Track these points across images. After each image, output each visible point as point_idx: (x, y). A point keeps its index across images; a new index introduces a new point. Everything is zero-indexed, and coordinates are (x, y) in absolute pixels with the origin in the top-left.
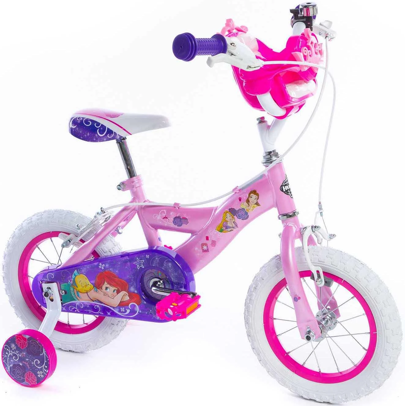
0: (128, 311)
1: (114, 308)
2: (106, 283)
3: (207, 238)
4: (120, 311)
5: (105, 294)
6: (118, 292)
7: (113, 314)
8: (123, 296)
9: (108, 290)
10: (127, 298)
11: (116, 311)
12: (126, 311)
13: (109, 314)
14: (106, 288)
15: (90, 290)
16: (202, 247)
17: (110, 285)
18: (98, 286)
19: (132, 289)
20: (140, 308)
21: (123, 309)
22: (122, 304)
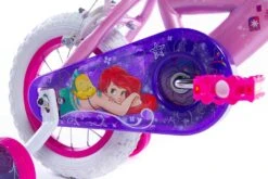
0: (140, 121)
1: (121, 117)
2: (112, 83)
3: (259, 8)
4: (129, 122)
5: (111, 99)
6: (127, 94)
7: (121, 127)
8: (134, 99)
9: (115, 93)
10: (139, 102)
11: (124, 122)
12: (136, 121)
13: (114, 126)
14: (113, 91)
15: (93, 95)
16: (250, 24)
17: (118, 85)
18: (102, 88)
19: (146, 89)
20: (156, 116)
21: (132, 119)
22: (133, 112)
